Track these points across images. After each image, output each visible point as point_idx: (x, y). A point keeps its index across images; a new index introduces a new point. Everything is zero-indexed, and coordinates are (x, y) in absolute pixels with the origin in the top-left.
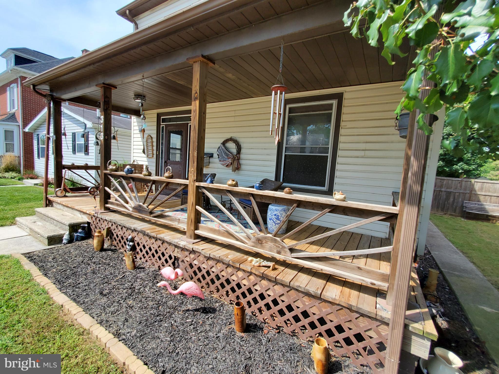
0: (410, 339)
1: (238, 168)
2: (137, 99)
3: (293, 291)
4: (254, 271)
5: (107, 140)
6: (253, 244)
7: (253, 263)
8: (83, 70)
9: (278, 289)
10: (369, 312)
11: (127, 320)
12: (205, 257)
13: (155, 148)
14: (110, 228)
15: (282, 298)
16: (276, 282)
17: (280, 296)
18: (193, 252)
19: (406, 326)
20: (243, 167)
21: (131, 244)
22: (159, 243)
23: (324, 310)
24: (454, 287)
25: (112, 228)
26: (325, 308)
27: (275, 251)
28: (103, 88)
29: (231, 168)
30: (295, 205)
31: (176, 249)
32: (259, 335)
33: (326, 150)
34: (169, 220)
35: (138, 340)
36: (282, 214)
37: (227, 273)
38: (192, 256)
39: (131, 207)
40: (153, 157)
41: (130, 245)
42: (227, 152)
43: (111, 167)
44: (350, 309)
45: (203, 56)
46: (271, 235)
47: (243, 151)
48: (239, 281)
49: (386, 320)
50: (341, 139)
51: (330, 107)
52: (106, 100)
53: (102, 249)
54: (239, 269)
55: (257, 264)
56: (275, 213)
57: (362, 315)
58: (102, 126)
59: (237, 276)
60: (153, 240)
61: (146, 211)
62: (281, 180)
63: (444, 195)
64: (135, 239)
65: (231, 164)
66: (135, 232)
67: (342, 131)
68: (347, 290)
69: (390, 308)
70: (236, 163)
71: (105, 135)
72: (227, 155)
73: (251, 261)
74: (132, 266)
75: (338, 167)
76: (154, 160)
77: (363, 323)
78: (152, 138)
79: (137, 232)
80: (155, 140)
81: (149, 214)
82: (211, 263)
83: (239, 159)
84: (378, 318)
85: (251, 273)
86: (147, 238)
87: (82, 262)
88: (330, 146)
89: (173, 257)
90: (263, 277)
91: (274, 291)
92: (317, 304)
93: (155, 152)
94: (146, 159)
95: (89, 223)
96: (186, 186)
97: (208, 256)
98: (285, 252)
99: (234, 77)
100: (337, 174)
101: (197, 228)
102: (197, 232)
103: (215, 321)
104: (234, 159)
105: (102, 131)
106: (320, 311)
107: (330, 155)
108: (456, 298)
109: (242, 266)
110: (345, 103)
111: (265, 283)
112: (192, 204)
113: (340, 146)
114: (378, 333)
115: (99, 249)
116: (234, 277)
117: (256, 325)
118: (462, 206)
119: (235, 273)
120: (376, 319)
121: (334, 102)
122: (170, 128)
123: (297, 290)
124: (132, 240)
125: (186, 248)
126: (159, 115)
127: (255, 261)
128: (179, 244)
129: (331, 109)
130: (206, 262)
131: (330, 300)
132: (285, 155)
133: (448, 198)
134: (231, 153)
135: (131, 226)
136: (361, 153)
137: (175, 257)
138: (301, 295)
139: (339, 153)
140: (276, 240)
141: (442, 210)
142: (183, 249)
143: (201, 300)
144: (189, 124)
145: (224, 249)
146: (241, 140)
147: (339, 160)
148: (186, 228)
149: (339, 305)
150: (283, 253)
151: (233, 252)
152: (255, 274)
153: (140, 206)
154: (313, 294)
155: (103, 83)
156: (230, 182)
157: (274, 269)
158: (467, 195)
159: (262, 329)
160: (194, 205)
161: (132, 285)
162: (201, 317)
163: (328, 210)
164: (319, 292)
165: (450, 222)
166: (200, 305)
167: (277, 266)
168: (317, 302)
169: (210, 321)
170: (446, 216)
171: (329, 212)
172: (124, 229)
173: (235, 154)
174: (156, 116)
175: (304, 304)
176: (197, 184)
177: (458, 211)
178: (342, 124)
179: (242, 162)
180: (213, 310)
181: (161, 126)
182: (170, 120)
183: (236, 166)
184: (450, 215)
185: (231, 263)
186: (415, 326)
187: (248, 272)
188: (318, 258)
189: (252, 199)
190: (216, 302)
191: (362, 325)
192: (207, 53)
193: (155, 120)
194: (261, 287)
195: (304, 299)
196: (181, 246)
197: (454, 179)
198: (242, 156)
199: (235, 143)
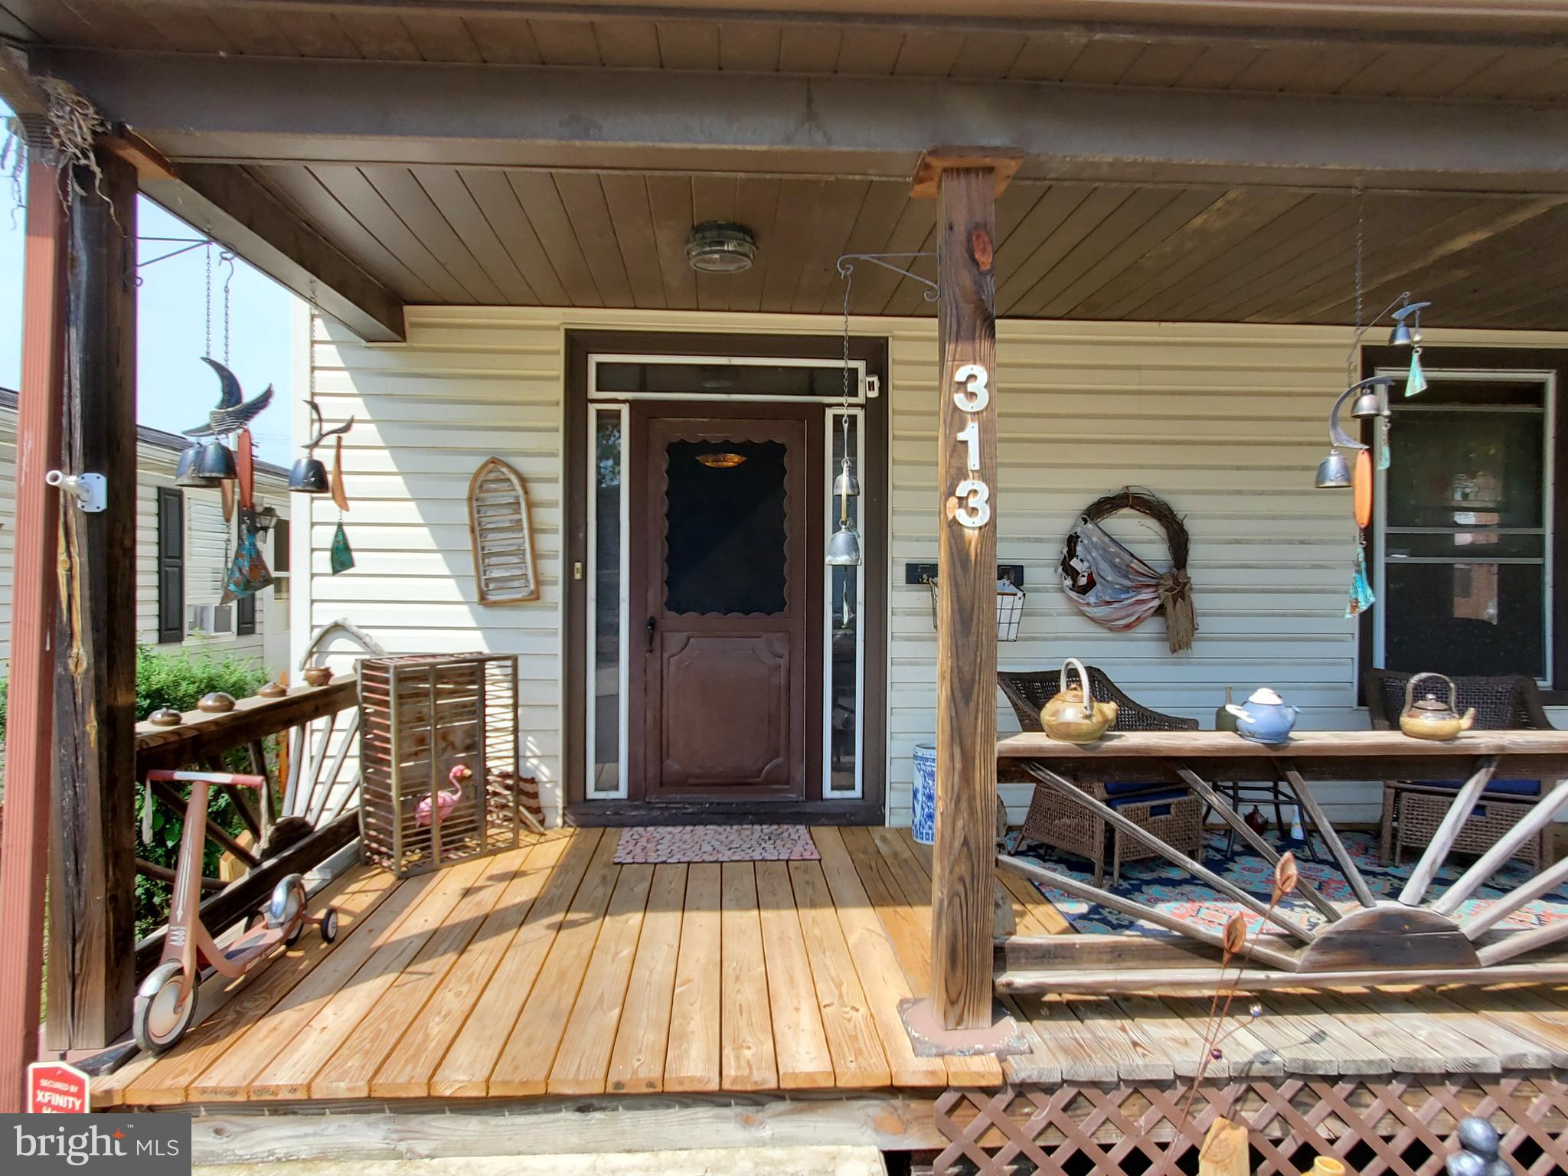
13: (553, 543)
20: (1204, 625)
40: (535, 596)
42: (1118, 558)
61: (1449, 941)
65: (1156, 614)
78: (523, 479)
80: (552, 491)
93: (555, 568)
104: (1178, 592)
126: (578, 344)
134: (1140, 561)
144: (829, 414)
173: (1163, 564)
174: (559, 343)
179: (1198, 600)
181: (593, 408)
182: (644, 377)
193: (557, 366)
199: (1153, 514)
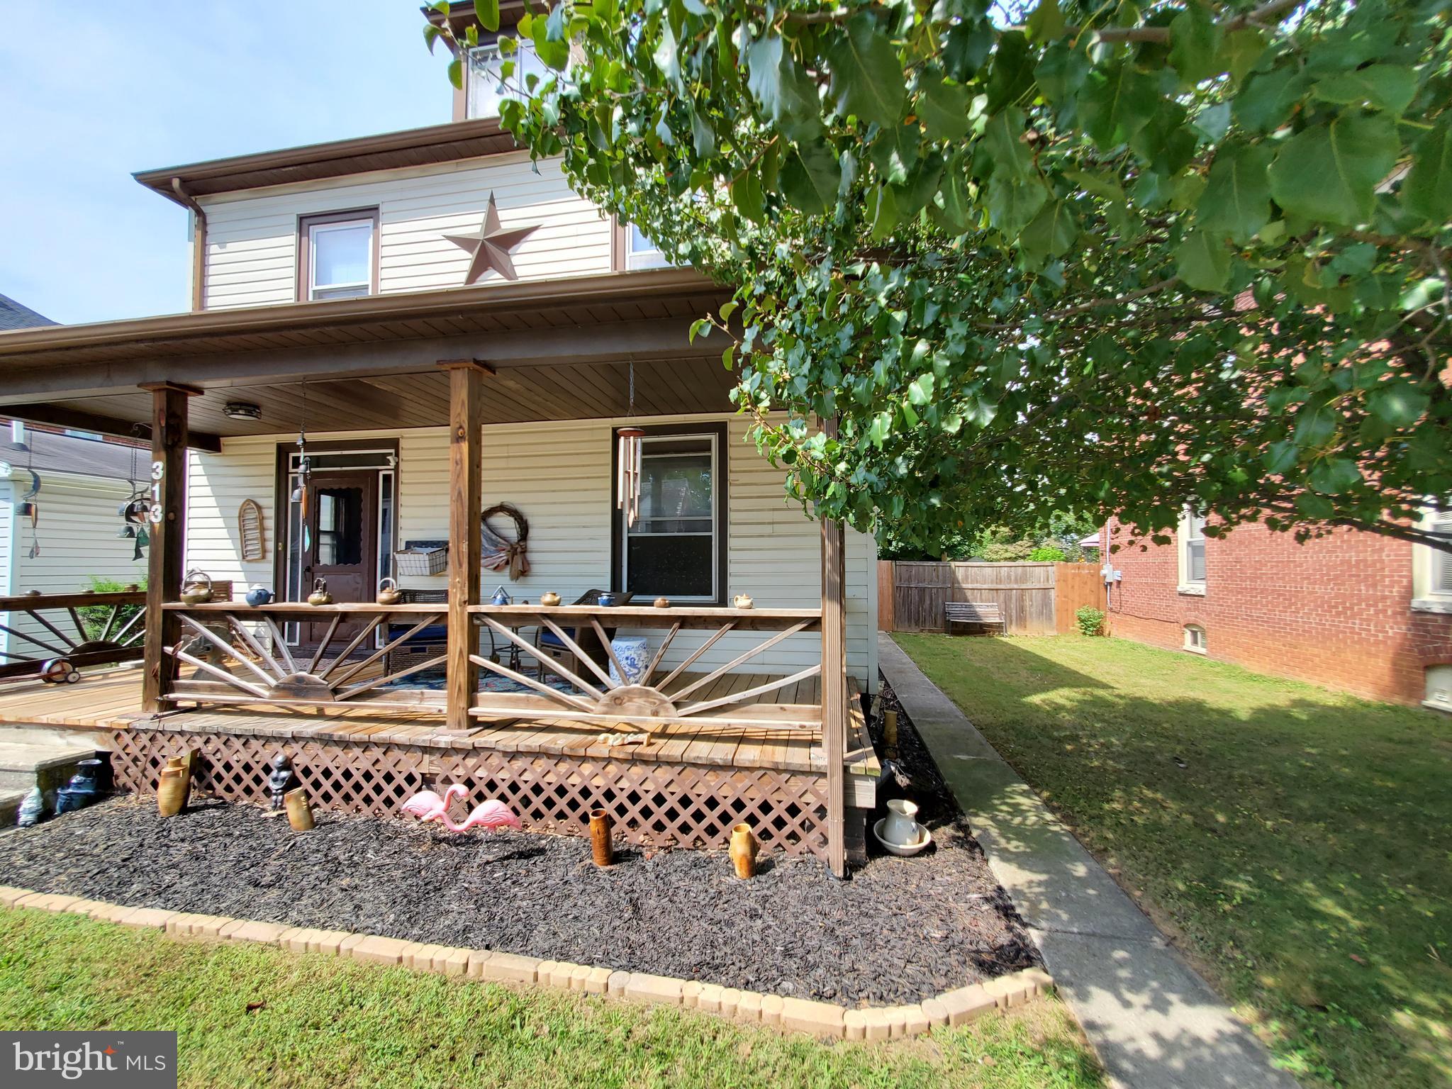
0: (853, 787)
1: (523, 572)
2: (234, 411)
3: (688, 769)
4: (615, 755)
5: (173, 521)
6: (605, 709)
7: (610, 742)
8: (105, 350)
9: (664, 774)
10: (802, 765)
11: (358, 907)
12: (505, 753)
13: (270, 534)
14: (199, 750)
15: (671, 789)
16: (658, 762)
17: (667, 786)
18: (475, 751)
19: (846, 769)
20: (535, 568)
21: (284, 774)
22: (377, 753)
23: (740, 786)
24: (925, 739)
25: (208, 750)
26: (742, 781)
27: (649, 711)
28: (164, 394)
29: (507, 571)
30: (676, 625)
31: (426, 757)
32: (639, 862)
33: (707, 525)
34: (392, 699)
35: (409, 925)
36: (640, 655)
37: (558, 775)
38: (471, 762)
39: (269, 688)
40: (264, 557)
41: (283, 779)
42: (494, 537)
43: (191, 592)
44: (777, 770)
45: (476, 362)
46: (638, 686)
47: (532, 533)
48: (586, 783)
49: (823, 770)
50: (732, 504)
51: (706, 446)
52: (172, 422)
53: (184, 810)
54: (584, 759)
55: (619, 742)
56: (627, 654)
57: (794, 773)
58: (157, 488)
59: (581, 775)
60: (357, 751)
61: (323, 689)
62: (625, 589)
63: (915, 595)
64: (295, 761)
65: (507, 563)
66: (294, 745)
67: (732, 491)
68: (769, 748)
69: (826, 755)
70: (518, 559)
71: (167, 512)
72: (495, 544)
73: (605, 741)
74: (308, 820)
75: (731, 555)
76: (269, 567)
77: (797, 784)
78: (259, 508)
79: (302, 743)
80: (270, 513)
81: (330, 695)
82: (519, 764)
83: (524, 551)
84: (814, 769)
85: (609, 760)
86: (337, 750)
87: (141, 845)
88: (714, 517)
89: (419, 778)
90: (635, 760)
91: (655, 781)
92: (728, 779)
93: (271, 545)
94: (237, 565)
95: (104, 756)
96: (443, 616)
97: (514, 749)
98: (667, 710)
99: (518, 386)
100: (731, 568)
101: (472, 702)
102: (473, 711)
103: (551, 864)
104: (513, 551)
105: (157, 498)
106: (734, 788)
107: (714, 534)
108: (928, 753)
109: (590, 752)
110: (731, 440)
111: (637, 771)
112: (461, 652)
113: (732, 516)
114: (816, 794)
115: (176, 808)
116: (575, 779)
117: (628, 851)
118: (945, 613)
119: (576, 769)
120: (810, 773)
121: (714, 438)
122: (321, 483)
123: (695, 765)
124: (287, 765)
125: (457, 746)
126: (282, 450)
127: (613, 740)
128: (438, 742)
129: (709, 450)
130: (506, 764)
131: (747, 765)
132: (629, 538)
133: (922, 600)
134: (503, 538)
135: (282, 730)
136: (767, 529)
137: (423, 775)
138: (703, 771)
139: (731, 530)
140: (648, 692)
141: (917, 624)
142: (446, 752)
143: (508, 842)
144: (381, 474)
145: (540, 734)
146: (525, 510)
147: (731, 542)
148: (445, 709)
149: (760, 768)
150: (662, 713)
151: (561, 735)
152: (617, 759)
153: (300, 680)
154: (720, 762)
155: (169, 383)
156: (548, 598)
157: (650, 744)
158: (949, 591)
159: (641, 854)
160: (465, 653)
161: (326, 855)
162: (518, 866)
163: (729, 626)
164: (730, 757)
165: (928, 644)
166: (510, 849)
167: (653, 741)
168: (727, 776)
169: (541, 866)
170: (922, 635)
171: (732, 629)
172: (255, 744)
173: (516, 540)
174: (274, 450)
175: (708, 787)
176: (471, 609)
177: (939, 621)
178: (731, 477)
179: (531, 557)
180: (541, 851)
181: (290, 476)
183: (520, 567)
184: (930, 631)
185: (567, 751)
186: (856, 767)
187: (604, 759)
188: (721, 707)
189: (596, 624)
190: (540, 839)
191: (794, 789)
192: (484, 356)
193: (273, 459)
194: (631, 781)
195: (708, 778)
196: (442, 745)
197: (926, 563)
198: (532, 544)
199: (511, 515)
